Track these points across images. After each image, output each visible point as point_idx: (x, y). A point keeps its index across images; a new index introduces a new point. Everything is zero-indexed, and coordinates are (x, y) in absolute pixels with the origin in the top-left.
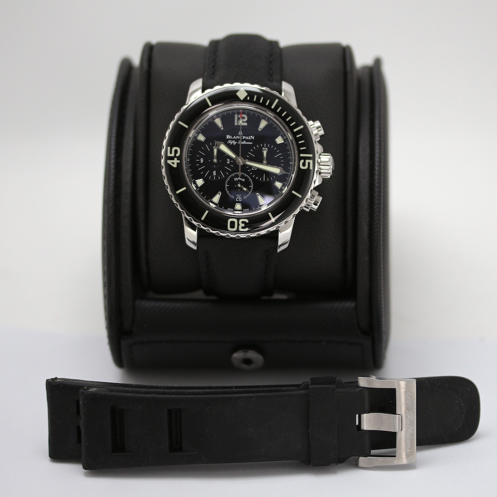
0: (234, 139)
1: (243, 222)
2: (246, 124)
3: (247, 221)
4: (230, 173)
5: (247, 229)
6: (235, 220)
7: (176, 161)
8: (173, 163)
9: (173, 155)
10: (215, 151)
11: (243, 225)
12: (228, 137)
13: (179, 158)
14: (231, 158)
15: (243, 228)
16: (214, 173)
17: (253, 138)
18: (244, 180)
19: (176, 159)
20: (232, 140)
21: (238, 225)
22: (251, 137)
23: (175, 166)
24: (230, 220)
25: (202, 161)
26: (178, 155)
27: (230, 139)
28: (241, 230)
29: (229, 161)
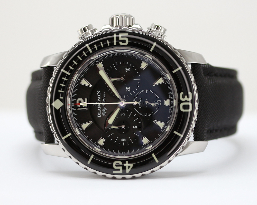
0: (101, 110)
1: (183, 97)
2: (86, 99)
3: (182, 94)
4: (134, 112)
5: (190, 93)
6: (182, 105)
7: (127, 165)
8: (129, 167)
9: (121, 168)
10: (113, 127)
11: (186, 97)
12: (99, 116)
13: (124, 162)
14: (120, 112)
15: (188, 97)
16: (135, 127)
17: (99, 92)
18: (141, 99)
19: (125, 165)
20: (102, 112)
21: (186, 101)
22: (98, 94)
23: (131, 165)
24: (182, 110)
25: (123, 140)
26: (120, 163)
27: (101, 114)
28: (190, 99)
29: (123, 114)
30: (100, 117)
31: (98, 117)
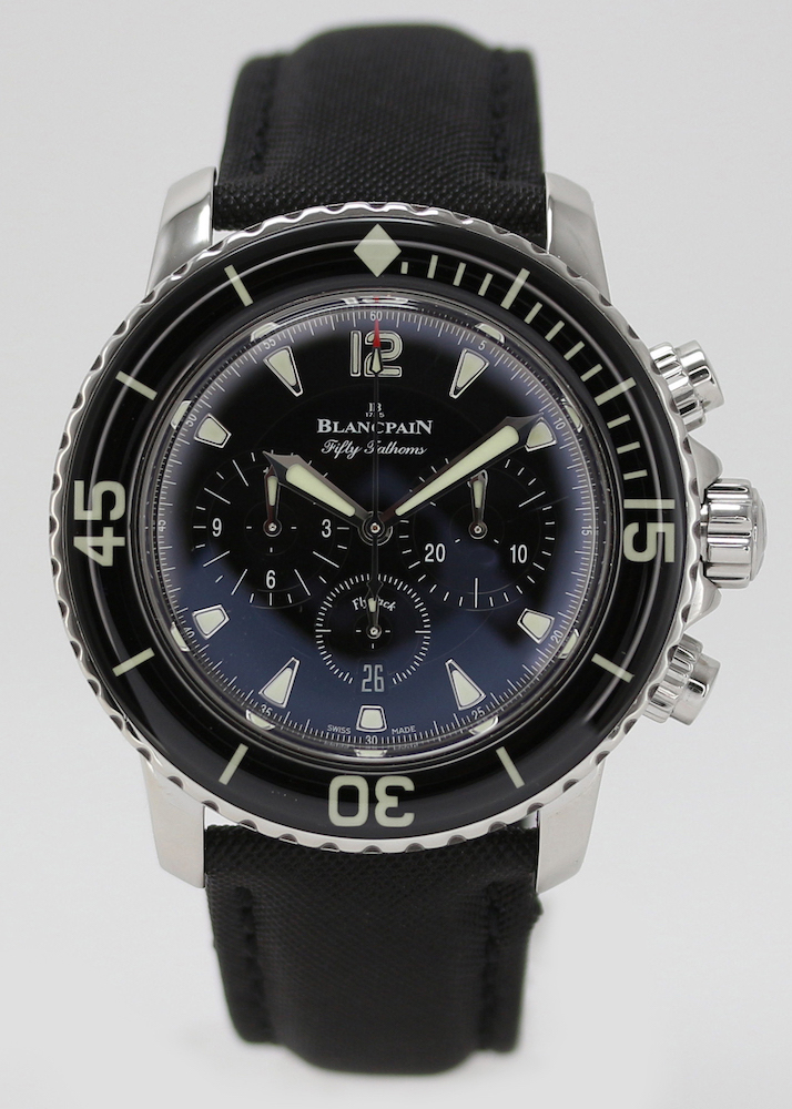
0: (350, 436)
1: (391, 791)
2: (396, 372)
3: (408, 785)
4: (335, 578)
5: (407, 820)
6: (361, 784)
7: (109, 540)
8: (99, 550)
9: (95, 514)
10: (272, 486)
11: (393, 802)
12: (324, 425)
13: (119, 528)
14: (337, 517)
15: (390, 812)
16: (270, 578)
17: (429, 430)
18: (391, 607)
19: (108, 531)
20: (341, 438)
21: (373, 800)
22: (420, 422)
23: (106, 560)
24: (337, 784)
25: (218, 527)
26: (116, 514)
27: (331, 435)
28: (383, 820)
29: (328, 528)
30: (321, 430)
31: (321, 421)
